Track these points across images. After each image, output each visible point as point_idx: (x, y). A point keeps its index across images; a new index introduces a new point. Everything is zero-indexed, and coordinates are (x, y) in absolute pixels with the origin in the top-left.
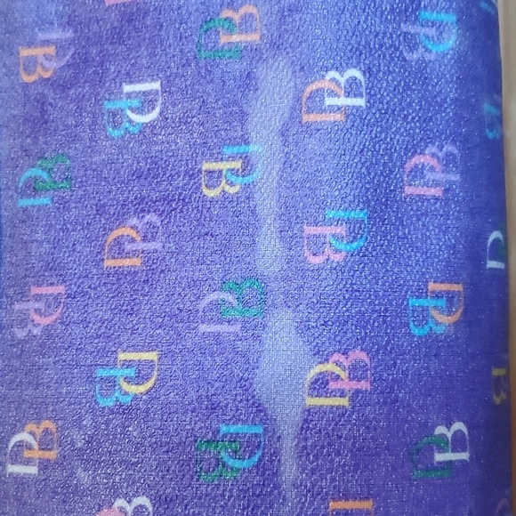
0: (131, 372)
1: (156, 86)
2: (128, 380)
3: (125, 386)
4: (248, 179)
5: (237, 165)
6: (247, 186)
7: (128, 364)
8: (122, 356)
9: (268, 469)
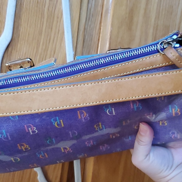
0: (59, 123)
1: (114, 114)
2: (57, 123)
3: (56, 123)
4: (99, 130)
5: (101, 128)
6: (97, 130)
7: (60, 122)
8: (61, 120)
9: (48, 145)
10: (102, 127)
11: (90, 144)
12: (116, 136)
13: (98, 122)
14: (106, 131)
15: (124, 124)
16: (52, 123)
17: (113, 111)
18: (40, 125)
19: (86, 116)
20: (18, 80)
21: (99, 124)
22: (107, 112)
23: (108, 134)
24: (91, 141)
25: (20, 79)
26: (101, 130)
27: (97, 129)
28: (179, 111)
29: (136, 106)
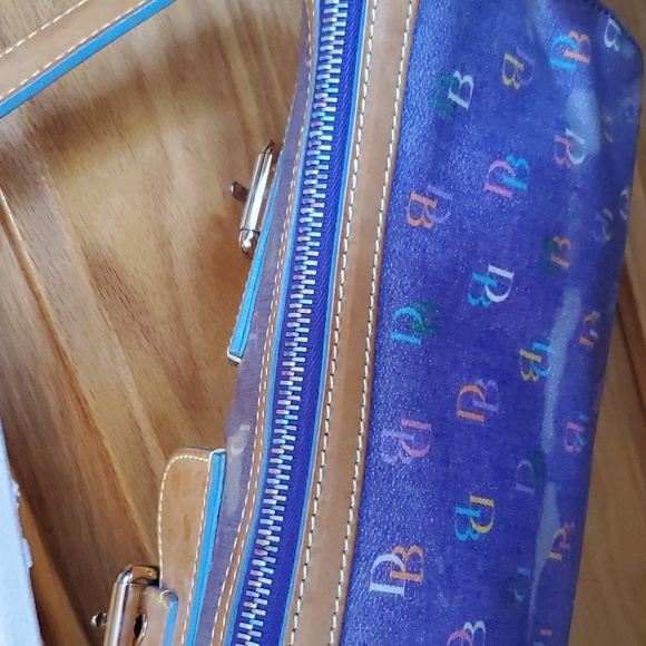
1: (510, 276)
2: (476, 520)
3: (474, 525)
4: (543, 373)
7: (476, 507)
8: (472, 499)
10: (537, 352)
11: (577, 435)
12: (593, 322)
13: (516, 356)
14: (556, 349)
15: (565, 265)
16: (470, 544)
17: (499, 271)
18: (464, 599)
19: (482, 389)
20: (255, 613)
21: (524, 358)
22: (493, 302)
23: (569, 346)
24: (571, 425)
25: (251, 600)
26: (543, 365)
27: (535, 375)
28: (576, 37)
29: (510, 175)
